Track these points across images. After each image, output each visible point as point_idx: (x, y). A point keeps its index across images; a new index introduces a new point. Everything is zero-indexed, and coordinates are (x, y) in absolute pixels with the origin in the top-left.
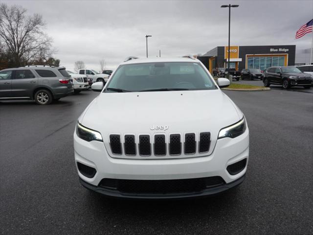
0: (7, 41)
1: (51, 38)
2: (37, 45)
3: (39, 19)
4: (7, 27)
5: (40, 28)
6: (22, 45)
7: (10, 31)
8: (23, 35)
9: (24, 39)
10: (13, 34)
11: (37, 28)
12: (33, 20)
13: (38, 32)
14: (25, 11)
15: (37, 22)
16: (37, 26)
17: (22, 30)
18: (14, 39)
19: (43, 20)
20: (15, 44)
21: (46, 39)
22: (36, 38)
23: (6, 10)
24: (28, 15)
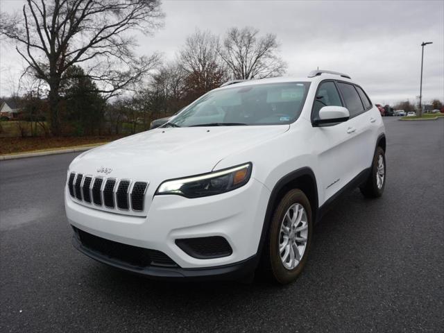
0: (235, 72)
1: (285, 63)
2: (267, 73)
3: (273, 40)
4: (236, 55)
5: (273, 51)
6: (251, 74)
7: (239, 59)
8: (253, 62)
9: (254, 66)
10: (243, 62)
11: (269, 51)
12: (265, 42)
13: (270, 57)
14: (256, 32)
15: (269, 44)
16: (270, 49)
17: (252, 56)
18: (243, 68)
19: (277, 40)
20: (243, 74)
21: (279, 65)
22: (267, 65)
23: (237, 35)
24: (259, 37)
